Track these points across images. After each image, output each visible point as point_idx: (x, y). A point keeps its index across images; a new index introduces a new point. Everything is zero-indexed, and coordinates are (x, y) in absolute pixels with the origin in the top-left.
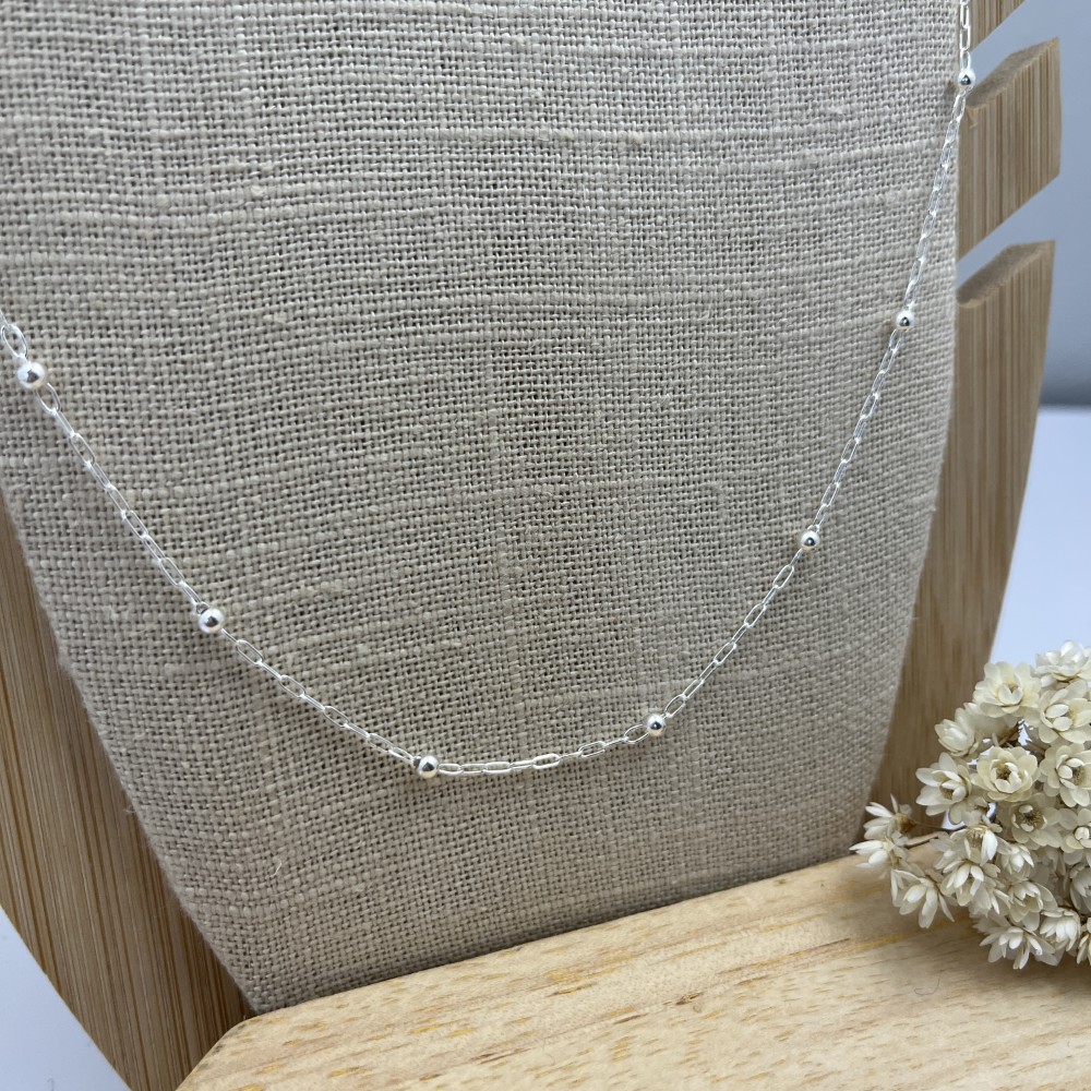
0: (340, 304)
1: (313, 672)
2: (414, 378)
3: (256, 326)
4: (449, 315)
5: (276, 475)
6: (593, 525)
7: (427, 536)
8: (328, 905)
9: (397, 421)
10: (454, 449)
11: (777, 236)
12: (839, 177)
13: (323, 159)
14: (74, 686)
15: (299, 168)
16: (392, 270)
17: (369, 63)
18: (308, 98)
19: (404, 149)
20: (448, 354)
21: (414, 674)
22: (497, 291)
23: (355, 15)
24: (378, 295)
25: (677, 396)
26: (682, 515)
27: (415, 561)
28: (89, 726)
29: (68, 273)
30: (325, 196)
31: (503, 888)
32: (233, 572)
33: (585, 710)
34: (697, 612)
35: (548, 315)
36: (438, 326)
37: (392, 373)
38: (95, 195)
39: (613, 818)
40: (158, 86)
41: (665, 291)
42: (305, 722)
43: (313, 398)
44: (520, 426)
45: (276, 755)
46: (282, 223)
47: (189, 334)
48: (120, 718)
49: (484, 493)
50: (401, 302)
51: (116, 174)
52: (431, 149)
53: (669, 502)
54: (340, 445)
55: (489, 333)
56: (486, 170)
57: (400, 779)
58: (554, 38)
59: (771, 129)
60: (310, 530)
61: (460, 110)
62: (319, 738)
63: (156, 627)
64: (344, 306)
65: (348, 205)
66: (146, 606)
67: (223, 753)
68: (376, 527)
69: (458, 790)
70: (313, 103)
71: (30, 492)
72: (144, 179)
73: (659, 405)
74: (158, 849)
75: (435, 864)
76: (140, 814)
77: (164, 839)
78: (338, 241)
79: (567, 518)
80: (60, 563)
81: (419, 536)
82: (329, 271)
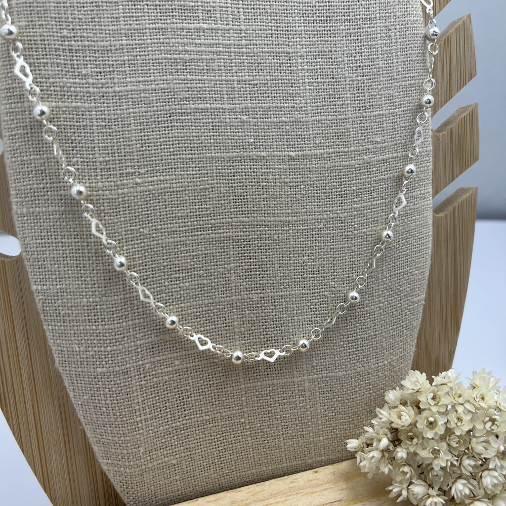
1: (157, 372)
2: (200, 252)
3: (137, 233)
4: (215, 227)
6: (274, 311)
7: (205, 316)
8: (161, 468)
9: (193, 270)
10: (216, 280)
11: (353, 192)
12: (379, 166)
13: (164, 167)
14: (61, 377)
15: (155, 171)
16: (192, 210)
17: (183, 129)
18: (159, 144)
19: (197, 162)
20: (214, 243)
21: (198, 373)
22: (235, 217)
23: (178, 111)
24: (186, 220)
25: (310, 257)
26: (312, 307)
27: (199, 326)
28: (66, 392)
29: (63, 214)
30: (165, 182)
31: (235, 463)
32: (125, 331)
33: (271, 388)
35: (255, 226)
36: (210, 232)
37: (191, 251)
39: (283, 434)
40: (100, 142)
41: (304, 215)
42: (153, 393)
43: (159, 262)
44: (244, 271)
45: (141, 406)
46: (148, 193)
48: (78, 390)
49: (228, 298)
50: (195, 223)
52: (208, 162)
53: (307, 301)
54: (169, 280)
55: (231, 234)
56: (230, 170)
57: (192, 416)
58: (258, 116)
59: (350, 149)
61: (220, 146)
62: (159, 399)
63: (93, 353)
64: (172, 225)
65: (174, 185)
66: (90, 345)
67: (120, 404)
68: (183, 313)
69: (216, 421)
70: (161, 146)
71: (46, 300)
72: (93, 178)
73: (302, 262)
74: (92, 443)
75: (206, 452)
76: (86, 429)
77: (95, 439)
78: (170, 199)
79: (263, 308)
80: (56, 328)
81: (201, 316)
82: (166, 211)
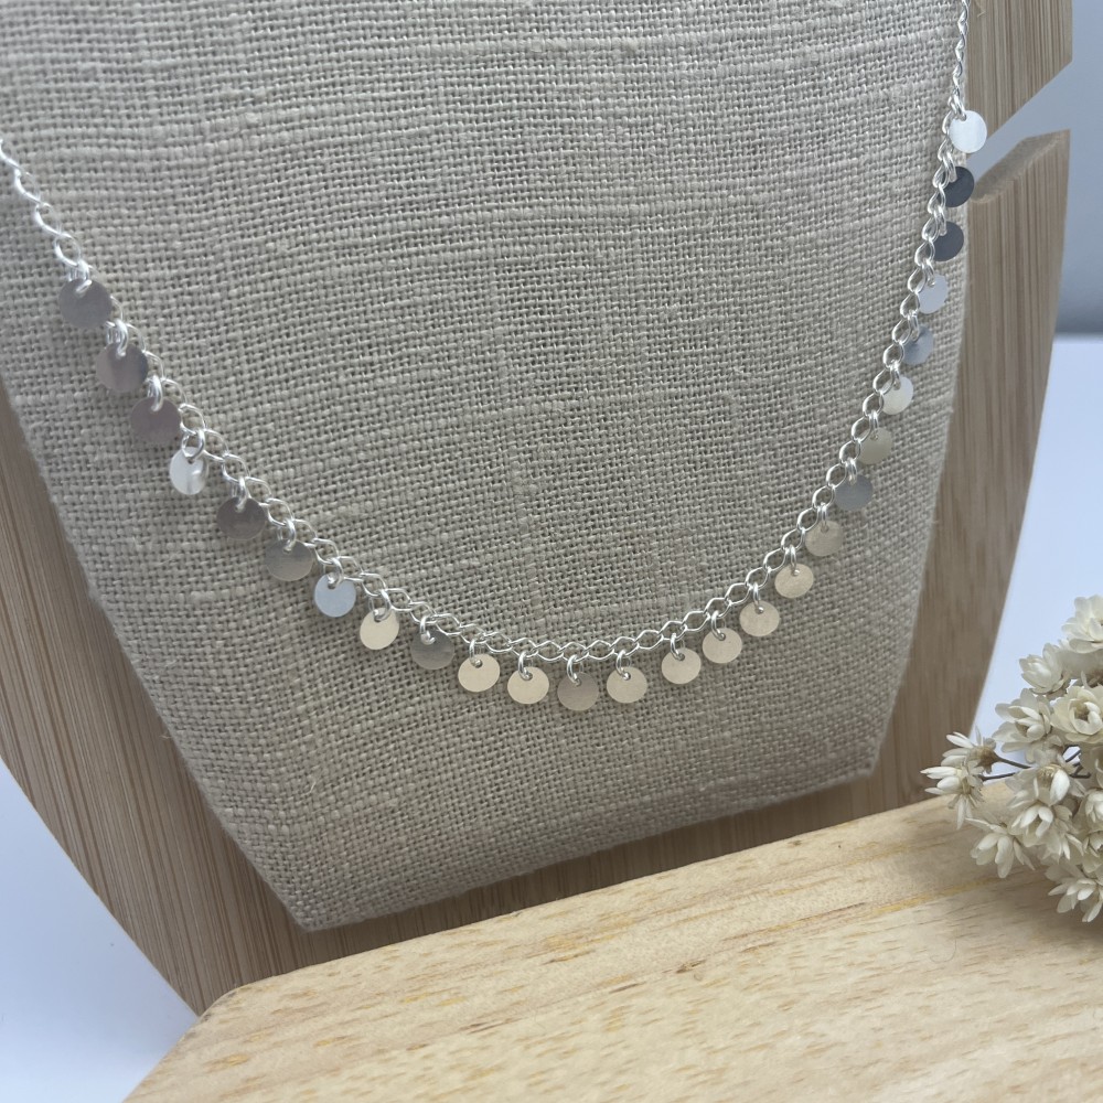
0: (341, 228)
2: (418, 299)
3: (260, 254)
4: (451, 233)
5: (288, 402)
6: (605, 440)
7: (440, 457)
8: (363, 820)
9: (404, 343)
10: (462, 369)
11: (780, 138)
12: (842, 73)
13: (315, 82)
14: (105, 619)
15: (292, 93)
16: (391, 191)
18: (297, 20)
19: (396, 68)
20: (452, 273)
21: (435, 594)
22: (497, 208)
24: (378, 217)
25: (684, 305)
26: (694, 426)
27: (429, 482)
28: (122, 656)
29: (71, 210)
30: (320, 120)
31: (533, 799)
33: (606, 624)
34: (714, 522)
35: (550, 229)
36: (440, 245)
37: (396, 295)
38: (92, 130)
39: (639, 728)
40: (147, 16)
41: (667, 199)
42: (331, 644)
43: (319, 324)
44: (527, 343)
45: (305, 676)
46: (278, 149)
47: (194, 265)
48: (151, 647)
49: (494, 412)
50: (401, 223)
51: (111, 108)
52: (423, 66)
53: (681, 414)
54: (349, 370)
55: (491, 250)
56: (480, 85)
57: (428, 696)
59: (769, 28)
60: (326, 455)
61: (451, 25)
63: (179, 556)
64: (345, 230)
65: (344, 128)
66: (169, 536)
67: (253, 676)
68: (389, 450)
69: (484, 705)
70: (302, 25)
71: (49, 429)
72: (138, 112)
73: (666, 316)
74: (195, 773)
75: (465, 777)
76: (176, 739)
77: (200, 762)
78: (335, 165)
79: (578, 434)
80: (82, 497)
81: (433, 458)
82: (328, 196)
